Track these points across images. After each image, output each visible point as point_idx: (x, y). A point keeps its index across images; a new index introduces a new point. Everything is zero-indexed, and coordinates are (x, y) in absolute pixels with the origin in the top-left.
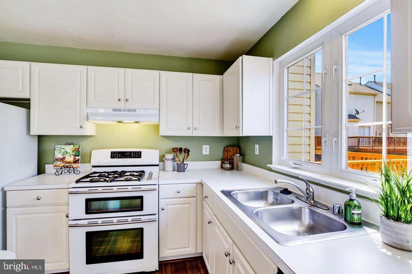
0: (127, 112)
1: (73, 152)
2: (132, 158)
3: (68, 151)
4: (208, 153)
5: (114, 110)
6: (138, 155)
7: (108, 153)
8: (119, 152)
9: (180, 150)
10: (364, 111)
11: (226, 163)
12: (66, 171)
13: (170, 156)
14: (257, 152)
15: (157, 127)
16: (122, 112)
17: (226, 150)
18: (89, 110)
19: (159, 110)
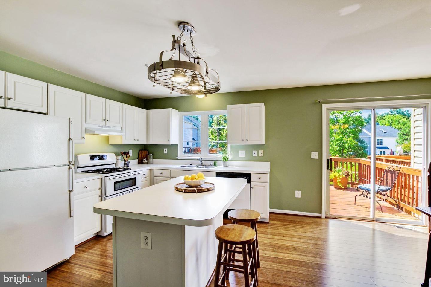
0: (106, 128)
4: (132, 155)
5: (100, 126)
6: (103, 157)
9: (125, 153)
11: (144, 160)
13: (120, 158)
14: (165, 153)
15: (107, 138)
16: (104, 128)
17: (140, 152)
18: (85, 126)
19: (122, 128)
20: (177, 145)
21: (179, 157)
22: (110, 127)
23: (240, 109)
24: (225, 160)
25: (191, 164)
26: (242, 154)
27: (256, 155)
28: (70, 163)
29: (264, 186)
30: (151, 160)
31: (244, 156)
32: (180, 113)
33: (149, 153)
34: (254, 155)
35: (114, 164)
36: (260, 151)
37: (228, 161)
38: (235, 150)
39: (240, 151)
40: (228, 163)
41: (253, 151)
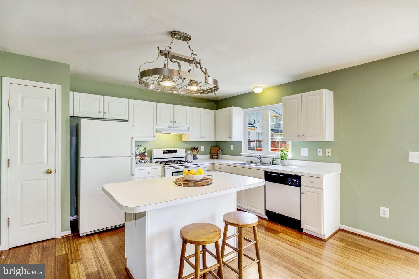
0: (174, 128)
1: (143, 150)
2: (173, 153)
3: (141, 150)
4: (204, 151)
5: (168, 127)
6: (175, 152)
7: (161, 151)
8: (166, 151)
9: (194, 149)
10: (259, 122)
11: (214, 155)
12: (141, 162)
13: (189, 152)
14: (232, 149)
15: (180, 136)
16: (172, 128)
17: (212, 148)
18: (157, 127)
19: (189, 127)
20: (241, 142)
21: (243, 154)
22: (177, 127)
23: (296, 99)
24: (283, 158)
25: (251, 162)
26: (305, 152)
27: (321, 154)
28: (132, 154)
29: (317, 193)
30: (220, 156)
31: (307, 155)
32: (245, 110)
33: (219, 149)
34: (319, 154)
35: (184, 157)
36: (327, 149)
37: (287, 160)
38: (297, 148)
39: (302, 149)
40: (286, 162)
41: (318, 149)
